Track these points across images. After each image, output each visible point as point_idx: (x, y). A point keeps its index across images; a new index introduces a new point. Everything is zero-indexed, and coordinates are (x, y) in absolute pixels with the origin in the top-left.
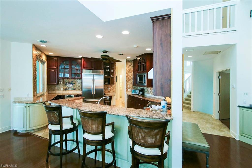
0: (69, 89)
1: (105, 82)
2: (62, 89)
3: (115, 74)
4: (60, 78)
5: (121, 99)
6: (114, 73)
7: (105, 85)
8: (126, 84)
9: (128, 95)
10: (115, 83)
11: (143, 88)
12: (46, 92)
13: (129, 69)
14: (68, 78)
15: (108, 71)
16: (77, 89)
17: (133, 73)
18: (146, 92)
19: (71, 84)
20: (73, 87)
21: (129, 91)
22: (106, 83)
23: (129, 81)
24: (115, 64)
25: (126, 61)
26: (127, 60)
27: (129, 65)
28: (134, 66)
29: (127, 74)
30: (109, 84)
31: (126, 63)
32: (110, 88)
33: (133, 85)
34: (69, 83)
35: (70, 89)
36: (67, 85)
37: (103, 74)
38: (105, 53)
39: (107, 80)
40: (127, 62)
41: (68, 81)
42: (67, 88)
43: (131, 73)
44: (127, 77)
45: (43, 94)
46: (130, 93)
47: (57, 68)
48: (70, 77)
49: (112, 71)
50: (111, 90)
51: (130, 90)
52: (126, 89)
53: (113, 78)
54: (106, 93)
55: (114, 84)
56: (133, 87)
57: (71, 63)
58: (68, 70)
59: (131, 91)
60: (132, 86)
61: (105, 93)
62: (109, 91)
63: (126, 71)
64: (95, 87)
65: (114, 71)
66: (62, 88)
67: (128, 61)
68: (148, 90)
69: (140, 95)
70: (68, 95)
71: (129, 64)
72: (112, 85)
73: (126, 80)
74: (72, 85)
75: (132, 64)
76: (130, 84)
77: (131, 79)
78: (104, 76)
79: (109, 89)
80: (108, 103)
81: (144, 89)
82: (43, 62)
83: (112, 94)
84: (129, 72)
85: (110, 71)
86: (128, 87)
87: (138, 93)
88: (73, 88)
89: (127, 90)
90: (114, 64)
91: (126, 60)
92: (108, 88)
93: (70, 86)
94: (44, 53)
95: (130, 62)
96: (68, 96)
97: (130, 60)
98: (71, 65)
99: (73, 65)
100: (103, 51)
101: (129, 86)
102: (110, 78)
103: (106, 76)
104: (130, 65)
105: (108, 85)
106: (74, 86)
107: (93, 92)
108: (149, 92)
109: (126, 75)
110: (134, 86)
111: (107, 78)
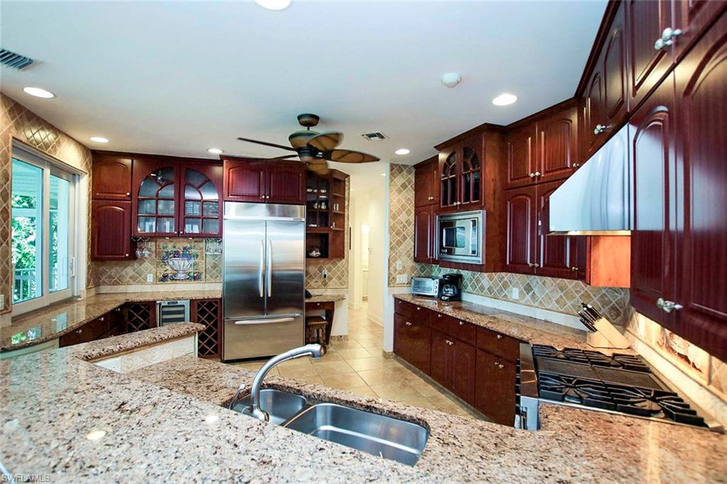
0: (175, 275)
1: (309, 250)
2: (150, 278)
3: (346, 219)
4: (141, 235)
5: (366, 305)
6: (344, 215)
7: (312, 261)
8: (388, 256)
9: (397, 300)
10: (345, 253)
11: (455, 271)
12: (84, 289)
13: (399, 200)
14: (171, 236)
15: (320, 208)
16: (208, 276)
17: (415, 214)
18: (469, 288)
19: (184, 255)
20: (192, 270)
21: (402, 285)
22: (314, 254)
23: (399, 243)
24: (347, 183)
25: (392, 169)
26: (392, 166)
27: (399, 184)
28: (419, 189)
29: (393, 217)
30: (325, 254)
31: (390, 178)
32: (329, 271)
33: (416, 260)
34: (176, 254)
35: (181, 276)
36: (171, 263)
37: (304, 220)
38: (308, 125)
39: (317, 242)
40: (392, 174)
41: (174, 247)
42: (169, 272)
43: (408, 213)
44: (392, 228)
45: (73, 297)
46: (405, 293)
47: (130, 196)
48: (179, 233)
49: (336, 208)
50: (330, 279)
51: (403, 278)
52: (390, 274)
53: (340, 234)
54: (314, 288)
55: (344, 258)
56: (413, 269)
57: (182, 180)
58: (172, 205)
59: (409, 283)
60: (411, 263)
61: (310, 291)
62: (325, 284)
63: (390, 206)
64: (272, 266)
65: (343, 208)
66: (150, 273)
67: (396, 168)
68: (478, 281)
69: (446, 300)
70: (167, 299)
71: (400, 180)
72: (334, 260)
73: (391, 243)
74: (188, 260)
75: (414, 180)
76: (405, 258)
77: (406, 238)
78: (308, 228)
79: (325, 276)
80: (320, 330)
81: (460, 276)
82: (72, 175)
83: (336, 294)
84: (399, 213)
85: (327, 208)
86: (396, 270)
87: (434, 292)
88: (192, 274)
89: (391, 281)
90: (345, 181)
91: (389, 164)
92: (321, 271)
93: (181, 264)
94: (73, 139)
95: (405, 173)
96: (166, 303)
97: (405, 166)
98: (182, 188)
99: (190, 185)
100: (299, 117)
101: (399, 265)
102: (327, 235)
103: (312, 225)
104: (404, 186)
105: (322, 261)
106: (195, 264)
107: (265, 289)
108: (482, 288)
109: (390, 223)
110: (418, 266)
111: (316, 234)
